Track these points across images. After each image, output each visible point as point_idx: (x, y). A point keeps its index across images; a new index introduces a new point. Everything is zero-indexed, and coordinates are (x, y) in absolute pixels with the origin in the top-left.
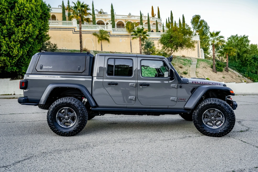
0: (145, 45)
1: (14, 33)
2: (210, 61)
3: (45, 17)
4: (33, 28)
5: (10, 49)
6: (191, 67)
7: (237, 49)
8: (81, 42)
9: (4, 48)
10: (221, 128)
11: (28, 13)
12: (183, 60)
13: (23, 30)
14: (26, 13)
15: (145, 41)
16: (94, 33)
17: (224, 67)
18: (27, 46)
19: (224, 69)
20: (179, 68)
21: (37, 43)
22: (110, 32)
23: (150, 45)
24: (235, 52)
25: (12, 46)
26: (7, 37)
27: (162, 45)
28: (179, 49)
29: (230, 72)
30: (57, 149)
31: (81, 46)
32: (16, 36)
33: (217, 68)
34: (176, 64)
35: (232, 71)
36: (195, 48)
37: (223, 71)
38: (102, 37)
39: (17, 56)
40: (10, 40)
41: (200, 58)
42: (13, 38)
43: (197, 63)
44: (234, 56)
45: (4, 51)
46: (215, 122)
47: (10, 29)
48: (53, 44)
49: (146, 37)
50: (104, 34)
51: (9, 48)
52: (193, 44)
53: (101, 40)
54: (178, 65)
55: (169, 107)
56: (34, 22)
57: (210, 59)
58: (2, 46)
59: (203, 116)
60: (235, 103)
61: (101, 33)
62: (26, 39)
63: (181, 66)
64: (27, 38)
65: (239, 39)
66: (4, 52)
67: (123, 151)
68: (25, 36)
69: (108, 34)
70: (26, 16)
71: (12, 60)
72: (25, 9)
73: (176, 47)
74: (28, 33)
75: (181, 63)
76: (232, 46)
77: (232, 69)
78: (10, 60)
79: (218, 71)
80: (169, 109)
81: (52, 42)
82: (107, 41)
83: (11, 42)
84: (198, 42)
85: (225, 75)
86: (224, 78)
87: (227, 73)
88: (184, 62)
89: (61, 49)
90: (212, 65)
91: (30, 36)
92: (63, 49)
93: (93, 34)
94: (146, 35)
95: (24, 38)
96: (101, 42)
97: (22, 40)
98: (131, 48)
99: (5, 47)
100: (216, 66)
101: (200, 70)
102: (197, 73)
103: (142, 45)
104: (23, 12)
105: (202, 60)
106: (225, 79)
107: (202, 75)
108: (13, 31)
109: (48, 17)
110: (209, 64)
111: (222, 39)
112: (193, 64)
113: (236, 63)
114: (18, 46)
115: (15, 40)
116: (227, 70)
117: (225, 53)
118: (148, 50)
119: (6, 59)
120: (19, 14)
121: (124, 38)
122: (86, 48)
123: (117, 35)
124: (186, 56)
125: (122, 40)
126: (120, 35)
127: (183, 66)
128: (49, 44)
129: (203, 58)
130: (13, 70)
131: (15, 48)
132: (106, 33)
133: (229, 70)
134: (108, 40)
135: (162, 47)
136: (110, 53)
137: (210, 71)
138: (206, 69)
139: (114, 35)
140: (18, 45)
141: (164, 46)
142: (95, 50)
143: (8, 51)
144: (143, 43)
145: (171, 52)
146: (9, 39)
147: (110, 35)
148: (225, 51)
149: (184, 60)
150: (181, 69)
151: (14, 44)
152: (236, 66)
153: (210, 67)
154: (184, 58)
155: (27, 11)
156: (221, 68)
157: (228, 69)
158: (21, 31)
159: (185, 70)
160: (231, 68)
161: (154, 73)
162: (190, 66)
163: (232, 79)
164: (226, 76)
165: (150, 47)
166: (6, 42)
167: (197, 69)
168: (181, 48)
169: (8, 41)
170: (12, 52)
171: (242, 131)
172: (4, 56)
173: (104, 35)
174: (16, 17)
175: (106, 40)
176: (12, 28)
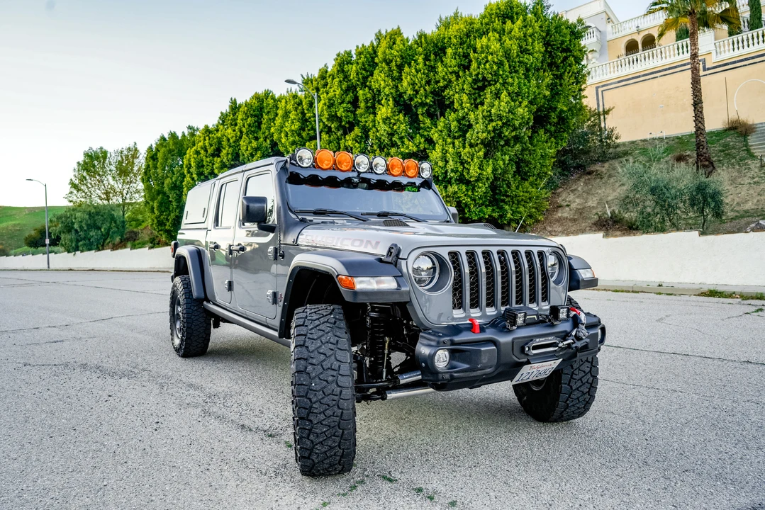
1: (470, 126)
3: (566, 58)
5: (463, 166)
8: (697, 104)
11: (495, 67)
13: (487, 112)
14: (492, 68)
25: (465, 158)
31: (699, 118)
39: (478, 179)
47: (464, 118)
51: (462, 163)
56: (512, 85)
64: (500, 129)
66: (452, 175)
68: (490, 127)
70: (492, 75)
71: (473, 190)
72: (490, 58)
74: (498, 116)
78: (467, 190)
89: (648, 137)
91: (503, 124)
92: (654, 136)
95: (489, 132)
97: (487, 138)
99: (452, 163)
104: (486, 69)
108: (467, 122)
109: (573, 56)
114: (481, 155)
119: (459, 189)
120: (477, 75)
122: (739, 120)
130: (484, 214)
131: (472, 160)
140: (478, 151)
143: (460, 170)
146: (461, 140)
151: (470, 153)
155: (494, 62)
158: (484, 117)
166: (456, 149)
170: (468, 171)
174: (475, 85)
176: (467, 114)
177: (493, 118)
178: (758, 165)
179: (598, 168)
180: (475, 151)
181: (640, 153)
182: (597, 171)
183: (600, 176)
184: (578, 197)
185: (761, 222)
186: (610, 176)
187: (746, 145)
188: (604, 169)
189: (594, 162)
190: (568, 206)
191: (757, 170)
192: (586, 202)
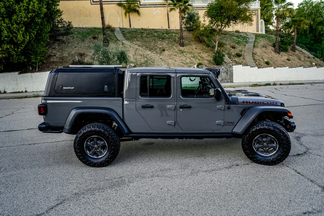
0: (187, 18)
1: (14, 12)
2: (272, 37)
4: (39, 4)
5: (13, 35)
6: (246, 46)
7: (310, 20)
8: (103, 18)
9: (5, 34)
10: (274, 156)
12: (236, 37)
13: (26, 7)
15: (186, 13)
16: (119, 2)
17: (290, 45)
18: (34, 28)
19: (289, 48)
20: (231, 49)
21: (46, 23)
22: (139, 1)
23: (193, 18)
24: (306, 25)
25: (14, 30)
26: (7, 18)
27: (210, 19)
28: (231, 23)
29: (297, 52)
30: (90, 187)
31: (103, 23)
32: (18, 16)
33: (281, 47)
34: (227, 43)
35: (300, 50)
36: (252, 23)
37: (288, 51)
38: (129, 8)
39: (23, 42)
40: (11, 22)
41: (260, 32)
42: (14, 19)
43: (255, 41)
44: (305, 30)
45: (6, 37)
46: (267, 148)
47: (9, 7)
48: (67, 22)
49: (188, 7)
50: (132, 3)
51: (12, 33)
52: (250, 17)
53: (129, 12)
54: (229, 44)
55: (214, 132)
57: (272, 34)
58: (2, 31)
59: (253, 142)
60: (293, 124)
61: (128, 2)
62: (31, 19)
63: (234, 46)
64: (33, 17)
65: (314, 5)
66: (6, 39)
67: (161, 189)
68: (29, 16)
69: (138, 3)
71: (18, 48)
73: (228, 21)
74: (33, 11)
75: (234, 42)
76: (303, 16)
77: (301, 48)
78: (14, 48)
79: (282, 51)
80: (214, 134)
81: (64, 20)
82: (136, 14)
83: (13, 25)
84: (258, 10)
85: (290, 56)
86: (288, 60)
87: (294, 53)
88: (238, 39)
89: (78, 26)
90: (274, 43)
91: (35, 14)
92: (80, 27)
93: (118, 4)
94: (188, 5)
95: (28, 18)
96: (129, 15)
97: (27, 21)
98: (168, 22)
99: (6, 32)
100: (280, 44)
101: (258, 51)
102: (254, 55)
103: (183, 18)
105: (262, 36)
106: (290, 62)
107: (261, 57)
108: (13, 10)
110: (270, 41)
111: (290, 7)
112: (249, 42)
113: (307, 39)
114: (23, 30)
115: (17, 22)
116: (294, 49)
117: (293, 26)
118: (190, 24)
119: (10, 47)
121: (159, 8)
122: (109, 25)
123: (149, 5)
124: (241, 31)
125: (156, 12)
126: (154, 5)
127: (237, 45)
128: (62, 22)
129: (264, 33)
130: (21, 60)
131: (18, 32)
132: (135, 2)
133: (296, 49)
134: (138, 12)
135: (209, 22)
136: (141, 30)
137: (272, 51)
138: (266, 48)
139: (146, 5)
140: (22, 27)
141: (212, 20)
142: (122, 27)
143: (11, 36)
144: (184, 15)
145: (221, 28)
146: (9, 20)
147: (140, 5)
148: (294, 23)
149: (238, 37)
150: (233, 49)
151: (16, 28)
152: (306, 43)
153: (271, 46)
154: (239, 34)
156: (286, 46)
157: (295, 47)
158: (24, 9)
159: (239, 50)
160: (299, 46)
161: (198, 56)
163: (299, 61)
164: (292, 57)
165: (193, 21)
166: (7, 24)
167: (254, 50)
168: (234, 22)
169: (8, 23)
170: (16, 38)
171: (298, 155)
172: (6, 44)
173: (132, 6)
175: (136, 12)
176: (12, 5)
177: (30, 11)
178: (121, 43)
179: (61, 39)
180: (20, 27)
181: (77, 33)
182: (62, 40)
183: (63, 42)
184: (58, 51)
185: (131, 64)
186: (68, 43)
187: (115, 35)
188: (64, 39)
189: (59, 35)
190: (55, 56)
191: (121, 45)
192: (63, 54)
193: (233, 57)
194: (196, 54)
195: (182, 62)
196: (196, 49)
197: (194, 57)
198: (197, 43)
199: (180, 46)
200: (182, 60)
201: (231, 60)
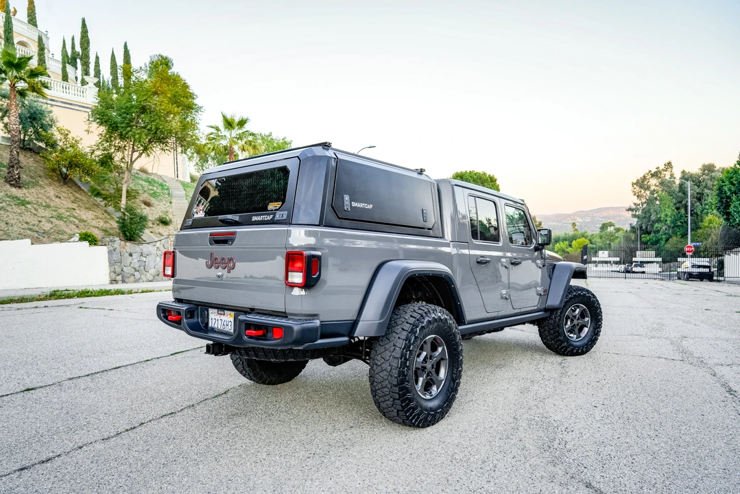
6: (173, 204)
12: (145, 181)
20: (143, 206)
28: (155, 149)
41: (180, 178)
43: (186, 196)
63: (148, 201)
73: (151, 142)
75: (146, 192)
88: (151, 187)
112: (175, 197)
124: (150, 171)
127: (153, 201)
129: (189, 181)
141: (108, 133)
145: (132, 154)
149: (149, 182)
150: (147, 207)
154: (148, 176)
159: (162, 212)
161: (69, 216)
162: (171, 203)
168: (162, 146)
193: (154, 224)
194: (63, 211)
195: (30, 229)
196: (57, 197)
197: (60, 217)
198: (57, 184)
199: (8, 186)
200: (27, 223)
201: (151, 232)
